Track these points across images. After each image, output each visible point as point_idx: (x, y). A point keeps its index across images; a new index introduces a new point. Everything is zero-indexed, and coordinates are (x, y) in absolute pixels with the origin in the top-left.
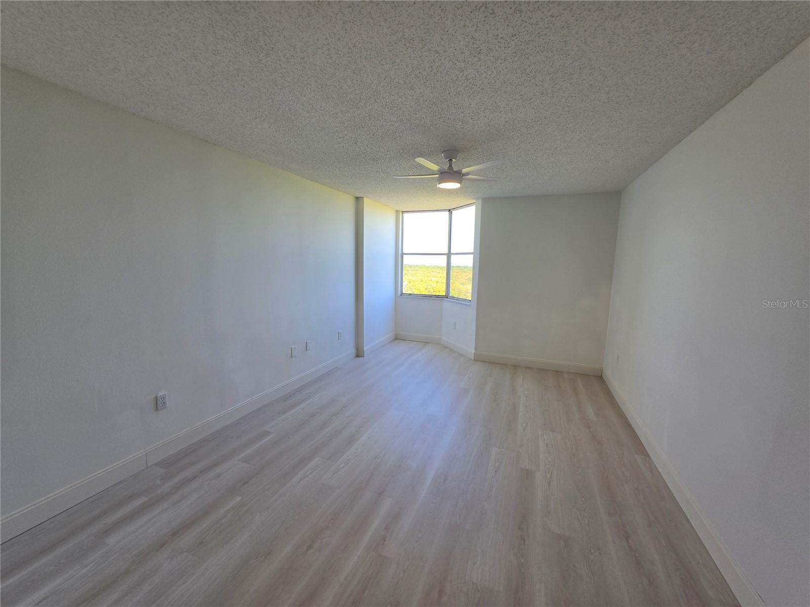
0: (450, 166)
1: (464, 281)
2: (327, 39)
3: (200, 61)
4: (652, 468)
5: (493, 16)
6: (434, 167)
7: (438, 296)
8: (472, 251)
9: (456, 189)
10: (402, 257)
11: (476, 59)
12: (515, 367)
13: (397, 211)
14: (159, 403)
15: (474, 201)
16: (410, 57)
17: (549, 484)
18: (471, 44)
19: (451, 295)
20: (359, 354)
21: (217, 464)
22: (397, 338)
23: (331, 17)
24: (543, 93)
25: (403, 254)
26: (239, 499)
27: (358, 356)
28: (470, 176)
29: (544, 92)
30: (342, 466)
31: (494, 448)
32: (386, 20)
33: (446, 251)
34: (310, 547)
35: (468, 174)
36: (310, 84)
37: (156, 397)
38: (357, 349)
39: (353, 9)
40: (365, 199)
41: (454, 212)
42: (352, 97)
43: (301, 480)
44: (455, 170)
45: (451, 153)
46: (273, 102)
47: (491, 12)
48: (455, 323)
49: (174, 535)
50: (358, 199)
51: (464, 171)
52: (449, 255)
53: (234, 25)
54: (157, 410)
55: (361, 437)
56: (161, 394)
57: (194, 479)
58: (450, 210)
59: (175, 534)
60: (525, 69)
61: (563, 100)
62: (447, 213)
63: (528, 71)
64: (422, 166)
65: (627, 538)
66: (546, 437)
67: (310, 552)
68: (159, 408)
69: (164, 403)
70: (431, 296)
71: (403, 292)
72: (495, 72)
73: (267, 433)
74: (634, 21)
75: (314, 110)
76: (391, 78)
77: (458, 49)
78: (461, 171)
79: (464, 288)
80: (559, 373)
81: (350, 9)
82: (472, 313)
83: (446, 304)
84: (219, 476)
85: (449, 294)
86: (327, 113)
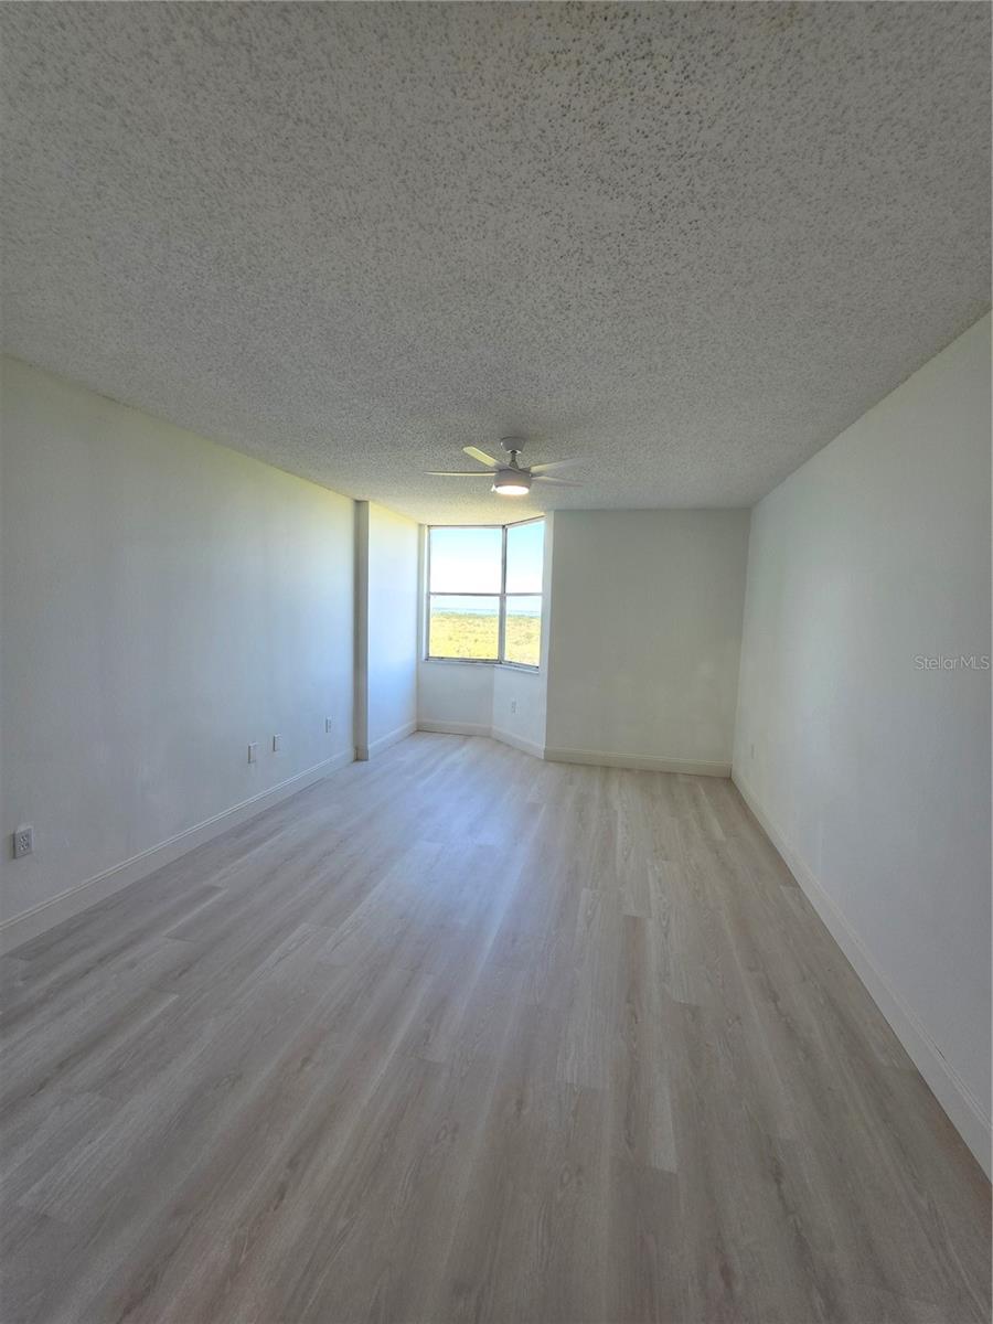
0: (513, 461)
1: (519, 639)
2: (347, 269)
3: (133, 280)
4: (804, 903)
5: (591, 265)
6: (490, 461)
7: (486, 661)
8: (540, 590)
9: (520, 497)
10: (429, 598)
11: (563, 317)
12: (607, 769)
13: (420, 525)
14: (18, 846)
15: (542, 514)
16: (469, 305)
17: (666, 936)
18: (557, 297)
19: (506, 659)
20: (360, 755)
21: (124, 947)
22: (420, 729)
23: (359, 240)
24: (650, 369)
25: (429, 594)
26: (174, 998)
27: (357, 759)
28: (542, 478)
29: (653, 367)
30: (348, 931)
31: (585, 890)
32: (440, 254)
33: (499, 591)
34: (306, 1061)
35: (540, 474)
36: (311, 328)
37: (14, 835)
38: (357, 749)
39: (394, 236)
40: (370, 503)
41: (510, 530)
42: (374, 352)
43: (280, 959)
44: (521, 467)
45: (514, 441)
46: (244, 349)
47: (588, 259)
48: (514, 703)
49: (61, 1066)
50: (360, 506)
51: (534, 469)
52: (503, 596)
53: (203, 235)
54: (14, 857)
55: (374, 886)
56: (22, 829)
57: (87, 973)
58: (504, 526)
59: (63, 1065)
60: (629, 336)
61: (677, 379)
62: (500, 531)
63: (632, 339)
64: (470, 459)
65: (775, 999)
66: (656, 868)
67: (308, 1068)
68: (18, 854)
69: (28, 845)
70: (474, 661)
71: (431, 655)
72: (587, 335)
73: (212, 890)
74: (768, 291)
75: (309, 366)
76: (437, 330)
77: (538, 301)
78: (530, 469)
79: (528, 648)
80: (669, 775)
81: (390, 235)
82: (540, 686)
83: (499, 674)
84: (132, 965)
85: (503, 657)
86: (330, 372)
